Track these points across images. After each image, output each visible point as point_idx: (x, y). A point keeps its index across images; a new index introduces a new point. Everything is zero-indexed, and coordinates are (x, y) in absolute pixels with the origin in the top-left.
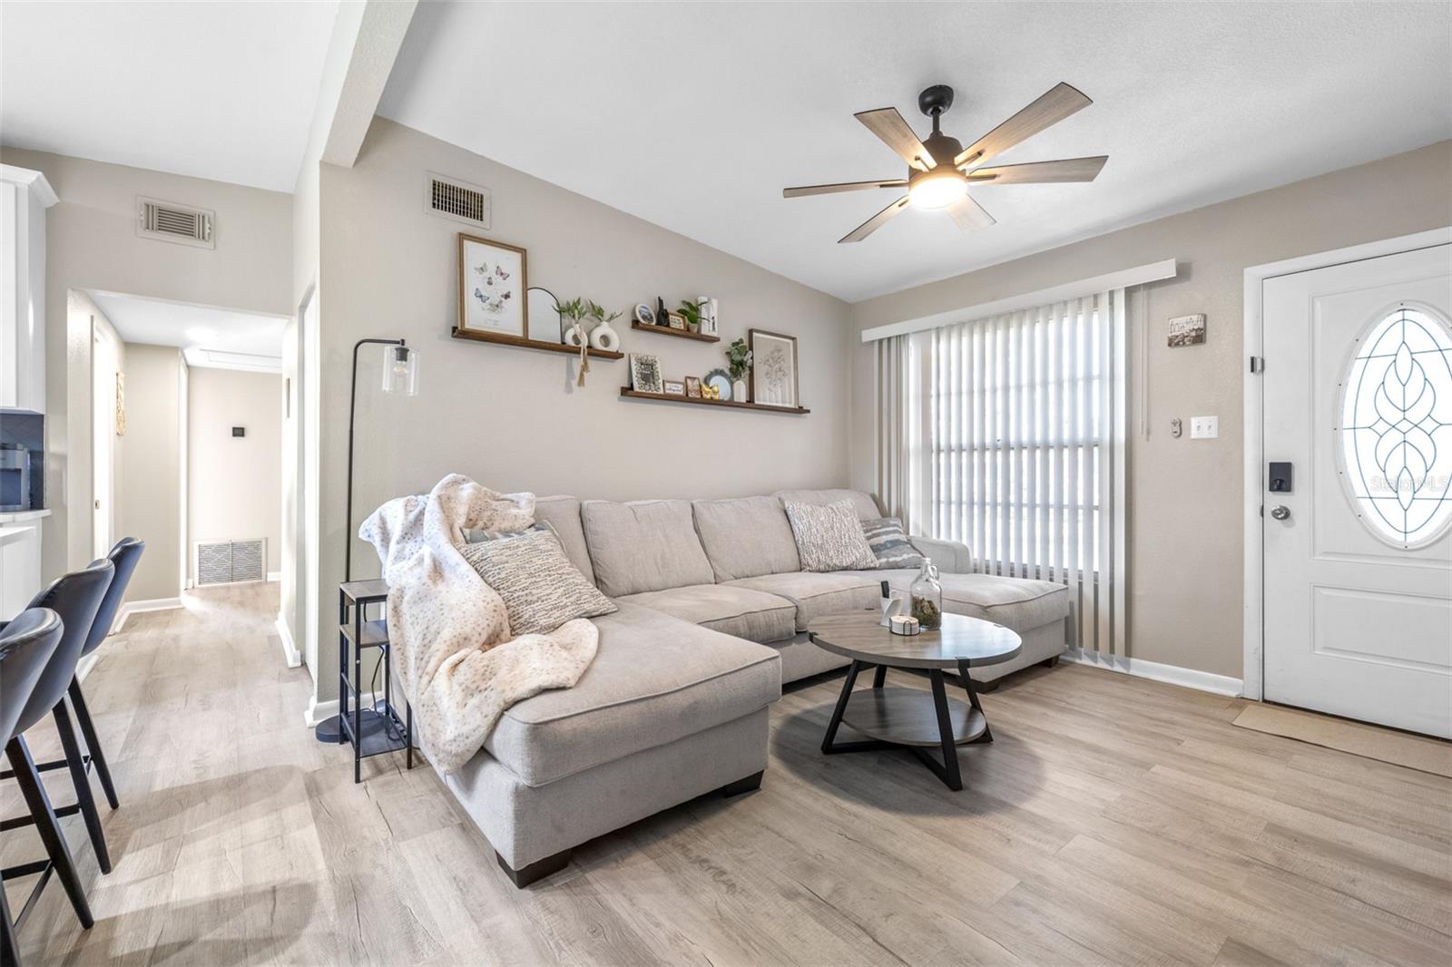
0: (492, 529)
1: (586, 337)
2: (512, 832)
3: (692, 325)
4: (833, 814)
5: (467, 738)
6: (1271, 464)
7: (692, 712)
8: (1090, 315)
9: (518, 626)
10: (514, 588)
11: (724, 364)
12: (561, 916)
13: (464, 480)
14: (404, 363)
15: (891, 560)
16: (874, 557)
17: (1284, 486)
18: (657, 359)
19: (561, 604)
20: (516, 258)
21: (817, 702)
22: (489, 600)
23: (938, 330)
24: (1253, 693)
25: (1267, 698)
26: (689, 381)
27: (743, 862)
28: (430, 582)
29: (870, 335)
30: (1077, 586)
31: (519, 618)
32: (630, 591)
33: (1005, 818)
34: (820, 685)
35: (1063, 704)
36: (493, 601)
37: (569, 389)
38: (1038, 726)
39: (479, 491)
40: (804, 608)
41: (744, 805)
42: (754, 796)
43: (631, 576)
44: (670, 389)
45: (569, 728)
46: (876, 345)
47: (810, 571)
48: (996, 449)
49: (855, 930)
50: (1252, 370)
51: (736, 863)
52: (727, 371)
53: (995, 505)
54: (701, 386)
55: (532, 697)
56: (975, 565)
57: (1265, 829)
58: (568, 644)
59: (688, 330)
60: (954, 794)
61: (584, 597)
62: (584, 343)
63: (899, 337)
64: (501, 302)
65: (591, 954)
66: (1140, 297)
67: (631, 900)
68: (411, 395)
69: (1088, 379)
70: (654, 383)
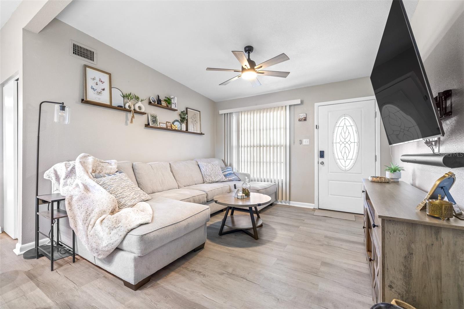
0: (102, 173)
1: (133, 107)
2: (134, 272)
3: (169, 105)
4: (227, 251)
5: (113, 244)
6: (320, 151)
7: (187, 227)
8: (281, 111)
9: (120, 206)
10: (117, 193)
11: (179, 118)
12: (153, 295)
13: (88, 156)
14: (63, 111)
15: (230, 179)
16: (225, 178)
17: (323, 156)
18: (157, 115)
19: (134, 197)
20: (107, 76)
21: (213, 222)
22: (111, 198)
23: (241, 112)
24: (317, 207)
25: (319, 208)
26: (168, 123)
27: (205, 268)
28: (85, 193)
29: (221, 112)
30: (278, 183)
31: (120, 203)
32: (152, 192)
33: (270, 244)
34: (213, 217)
35: (277, 215)
36: (112, 198)
37: (126, 124)
38: (273, 221)
39: (95, 159)
40: (209, 194)
41: (200, 253)
42: (203, 250)
43: (152, 187)
44: (162, 126)
45: (152, 236)
46: (223, 115)
47: (207, 183)
48: (257, 146)
49: (241, 279)
50: (316, 128)
51: (203, 269)
52: (179, 121)
53: (257, 162)
54: (171, 125)
55: (137, 227)
56: (252, 179)
57: (324, 237)
58: (142, 210)
59: (168, 106)
60: (257, 241)
61: (141, 195)
62: (132, 109)
63: (230, 113)
64: (101, 91)
65: (167, 303)
66: (292, 108)
67: (174, 286)
68: (66, 124)
69: (280, 128)
70: (156, 123)
